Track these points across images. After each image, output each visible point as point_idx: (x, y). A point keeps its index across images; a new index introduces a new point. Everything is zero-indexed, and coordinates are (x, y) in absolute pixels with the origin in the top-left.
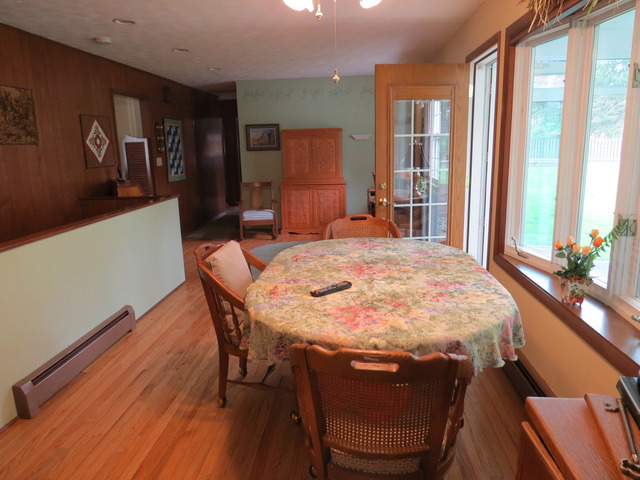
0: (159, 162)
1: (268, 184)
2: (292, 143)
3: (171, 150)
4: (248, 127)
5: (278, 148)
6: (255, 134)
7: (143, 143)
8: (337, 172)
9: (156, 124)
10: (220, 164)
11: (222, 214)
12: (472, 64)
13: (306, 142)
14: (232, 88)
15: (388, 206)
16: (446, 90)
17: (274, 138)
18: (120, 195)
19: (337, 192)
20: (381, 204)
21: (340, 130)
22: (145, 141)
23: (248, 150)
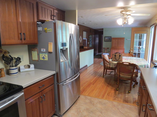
0: (88, 43)
1: (108, 48)
2: (114, 40)
3: (90, 41)
4: (105, 37)
5: (111, 41)
6: (106, 38)
7: (86, 40)
8: (123, 46)
9: (88, 36)
10: (98, 44)
11: (97, 54)
12: (151, 27)
13: (117, 40)
14: (103, 29)
15: (132, 52)
16: (146, 32)
17: (110, 39)
18: (84, 48)
19: (123, 51)
20: (131, 52)
21: (124, 38)
22: (86, 39)
23: (105, 41)
